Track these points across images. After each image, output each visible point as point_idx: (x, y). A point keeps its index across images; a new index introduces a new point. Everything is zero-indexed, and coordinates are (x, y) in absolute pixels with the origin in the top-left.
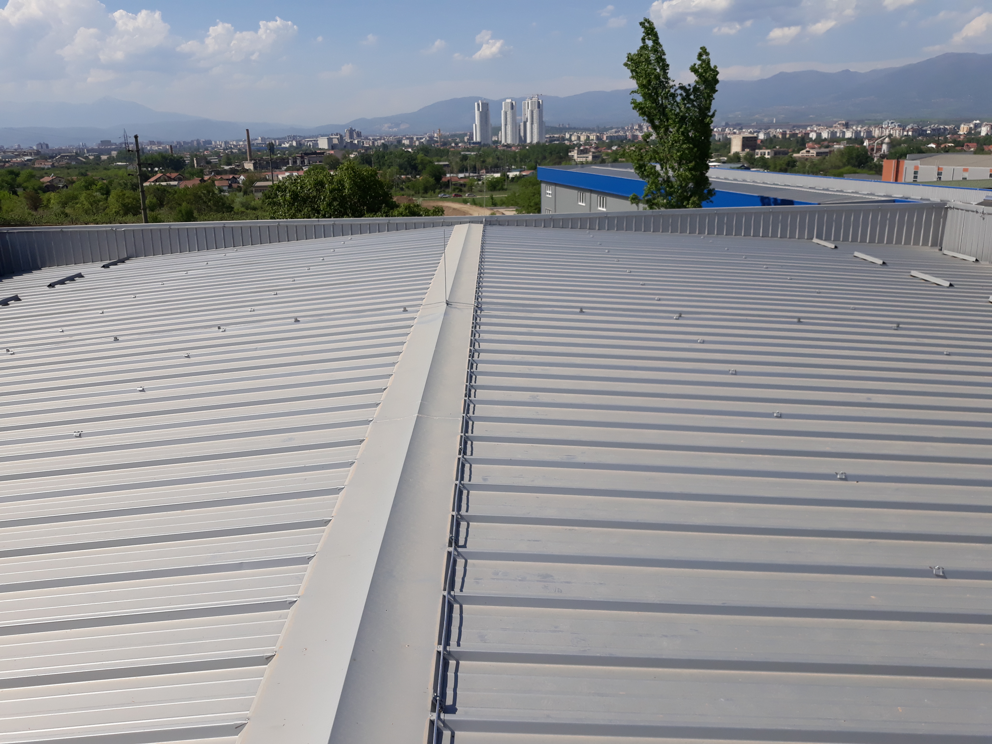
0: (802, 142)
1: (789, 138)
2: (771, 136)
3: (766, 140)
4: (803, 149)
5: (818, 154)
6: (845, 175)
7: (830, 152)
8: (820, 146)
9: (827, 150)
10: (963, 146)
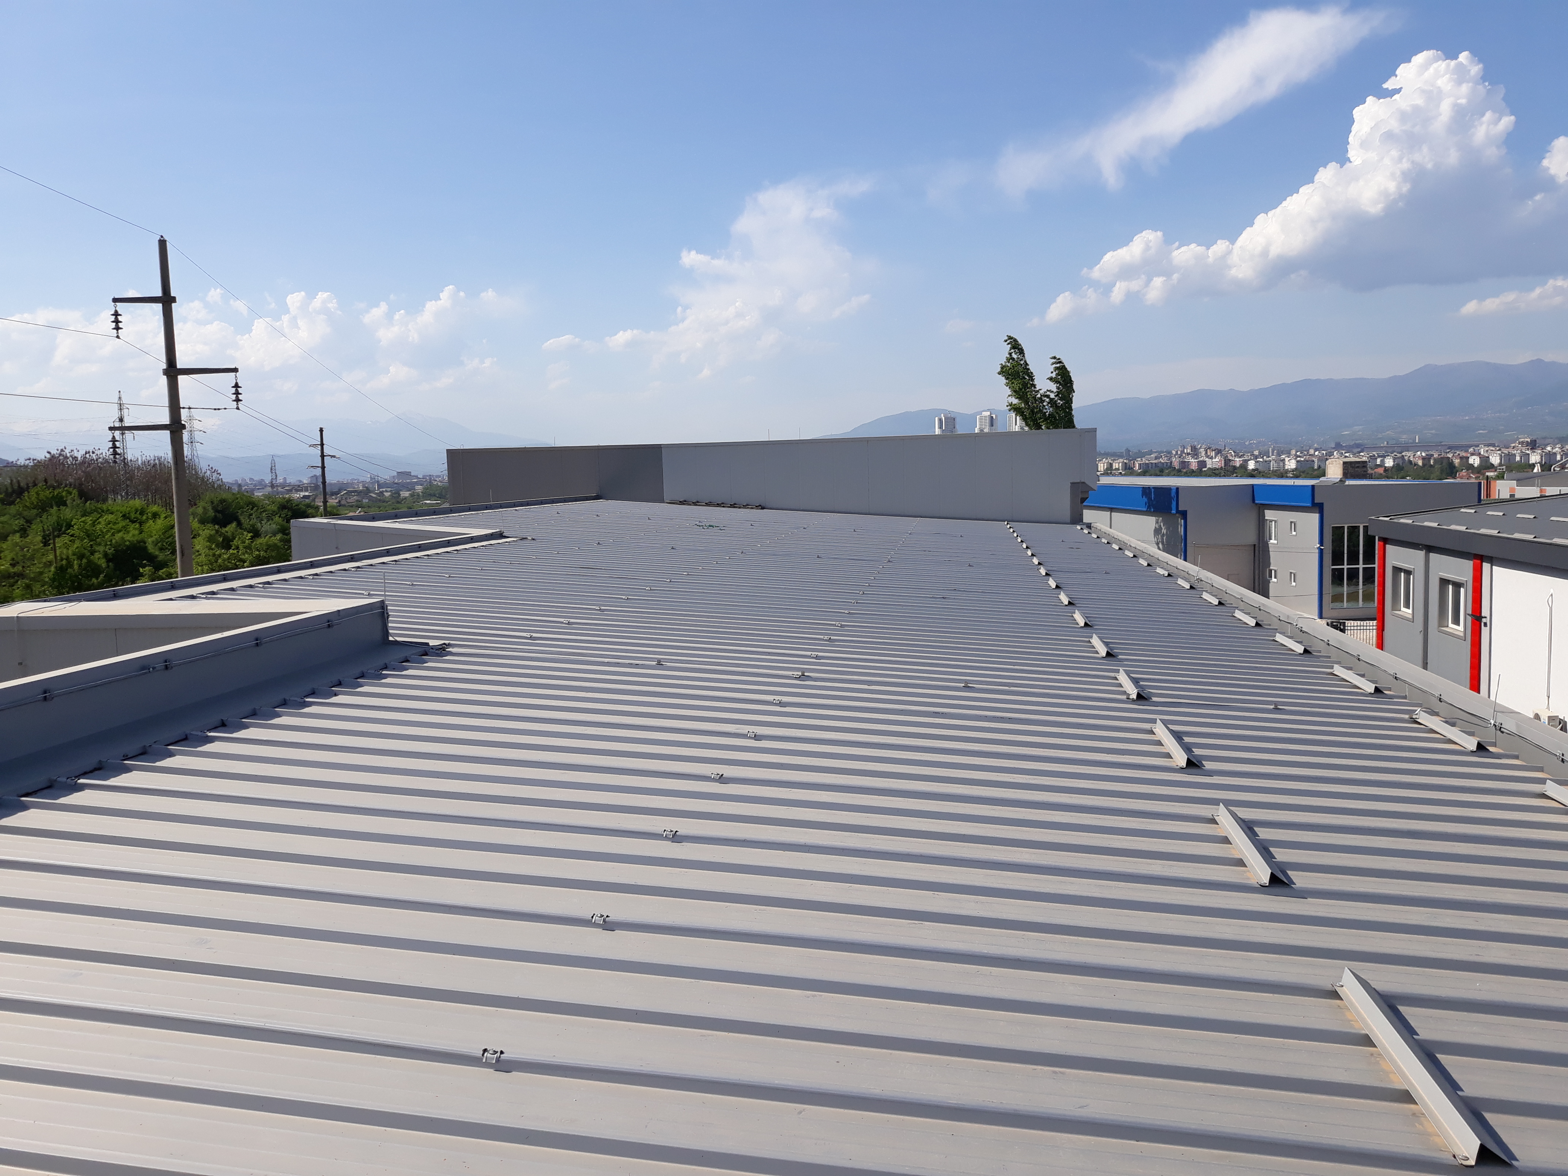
0: (1450, 470)
1: (1433, 465)
2: (1406, 461)
3: (1395, 467)
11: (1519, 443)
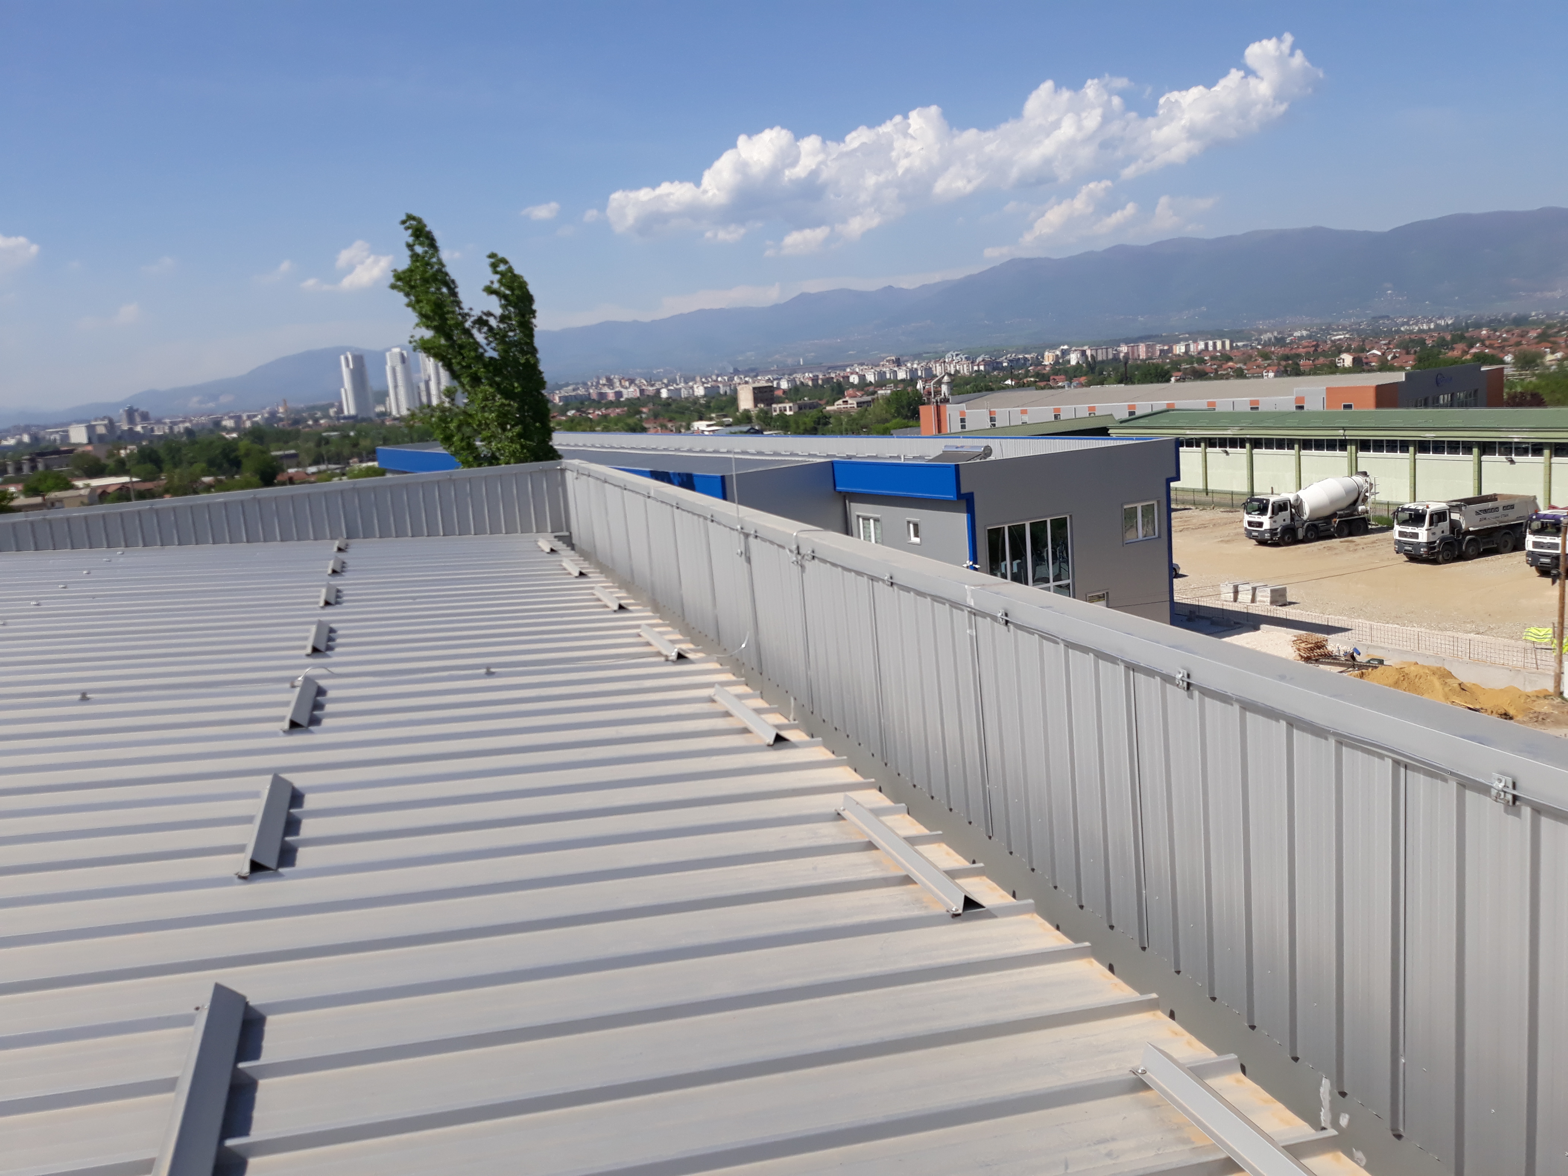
0: (839, 390)
1: (822, 386)
2: (798, 383)
3: (790, 390)
4: (839, 399)
5: (859, 404)
6: (892, 432)
7: (873, 400)
8: (863, 393)
9: (869, 398)
10: (1049, 381)
11: (887, 361)
